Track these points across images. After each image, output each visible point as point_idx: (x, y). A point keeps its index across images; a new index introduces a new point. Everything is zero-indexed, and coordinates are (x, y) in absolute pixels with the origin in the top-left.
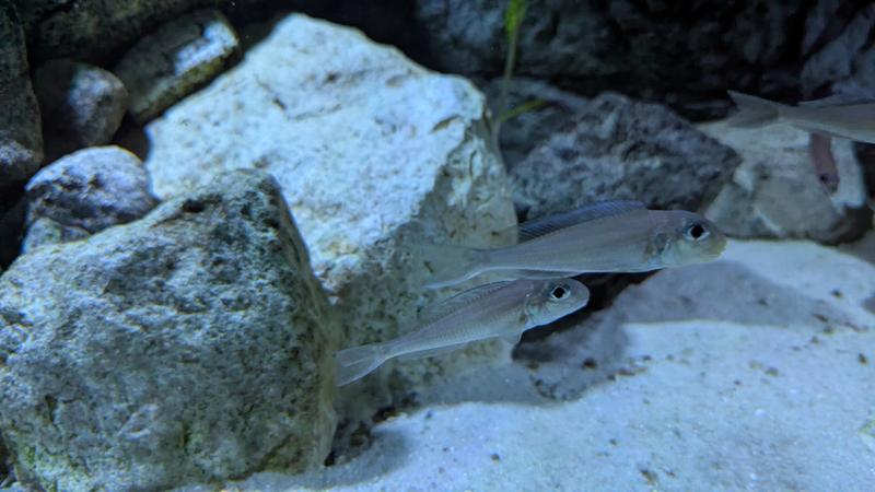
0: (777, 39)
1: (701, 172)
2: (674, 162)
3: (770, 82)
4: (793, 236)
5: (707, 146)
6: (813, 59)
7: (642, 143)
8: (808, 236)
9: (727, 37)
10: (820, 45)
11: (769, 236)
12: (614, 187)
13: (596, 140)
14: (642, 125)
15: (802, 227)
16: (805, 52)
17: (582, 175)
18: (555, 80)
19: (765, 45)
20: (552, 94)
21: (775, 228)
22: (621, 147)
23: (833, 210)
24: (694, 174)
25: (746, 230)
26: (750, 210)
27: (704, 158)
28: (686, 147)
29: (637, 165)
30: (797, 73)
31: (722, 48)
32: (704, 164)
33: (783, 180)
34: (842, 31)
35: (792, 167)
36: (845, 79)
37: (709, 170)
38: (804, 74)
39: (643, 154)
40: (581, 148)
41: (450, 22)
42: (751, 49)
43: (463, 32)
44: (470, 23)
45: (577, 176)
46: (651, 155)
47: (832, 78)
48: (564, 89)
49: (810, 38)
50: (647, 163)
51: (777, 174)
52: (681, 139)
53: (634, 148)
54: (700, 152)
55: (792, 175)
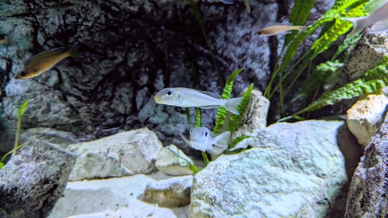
0: (129, 105)
1: (59, 164)
2: (50, 161)
3: (130, 119)
4: (136, 173)
5: (61, 154)
6: (141, 111)
7: (40, 156)
8: (142, 173)
9: (112, 106)
10: (142, 107)
11: (128, 175)
12: (32, 173)
13: (28, 156)
14: (39, 150)
15: (139, 170)
16: (138, 109)
17: (23, 170)
18: (54, 127)
19: (126, 108)
20: (53, 132)
21: (130, 171)
22: (35, 158)
23: (147, 162)
24: (57, 165)
25: (120, 174)
26: (120, 166)
27: (60, 159)
28: (54, 156)
29: (39, 164)
30: (137, 116)
31: (112, 110)
32: (60, 161)
33: (129, 154)
34: (148, 101)
35: (131, 149)
36: (153, 116)
37: (62, 162)
38: (140, 116)
39: (41, 160)
40: (23, 160)
41: (5, 110)
42: (121, 109)
43: (11, 113)
44: (13, 110)
45: (21, 170)
46: (44, 160)
47: (149, 116)
48: (58, 130)
49: (139, 104)
50: (43, 163)
51: (126, 152)
52: (52, 153)
53: (38, 158)
54: (58, 157)
55: (131, 152)
